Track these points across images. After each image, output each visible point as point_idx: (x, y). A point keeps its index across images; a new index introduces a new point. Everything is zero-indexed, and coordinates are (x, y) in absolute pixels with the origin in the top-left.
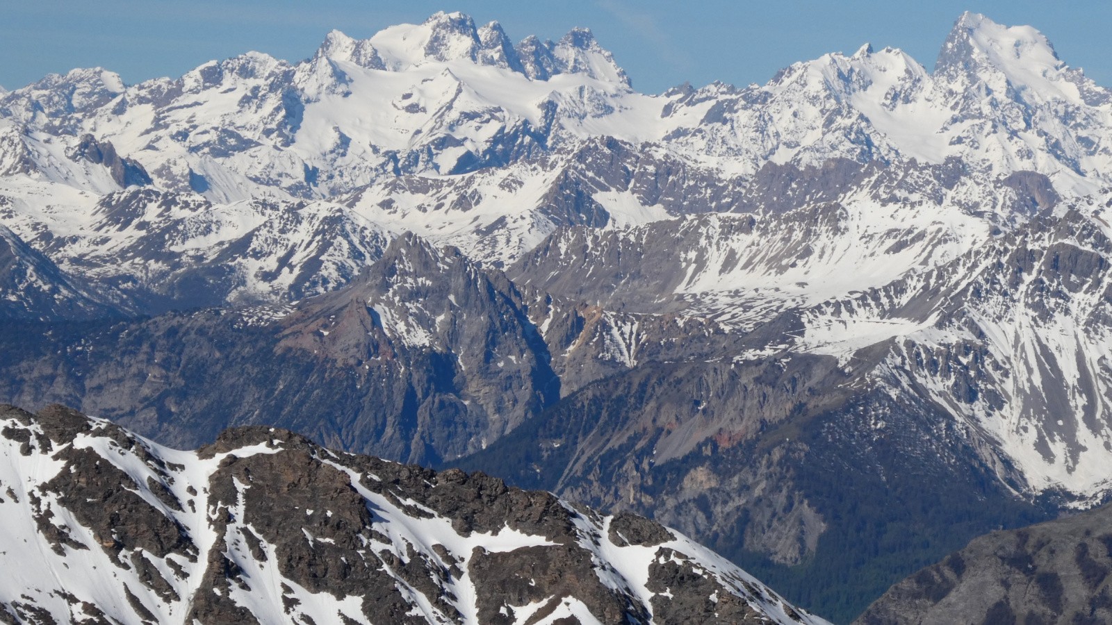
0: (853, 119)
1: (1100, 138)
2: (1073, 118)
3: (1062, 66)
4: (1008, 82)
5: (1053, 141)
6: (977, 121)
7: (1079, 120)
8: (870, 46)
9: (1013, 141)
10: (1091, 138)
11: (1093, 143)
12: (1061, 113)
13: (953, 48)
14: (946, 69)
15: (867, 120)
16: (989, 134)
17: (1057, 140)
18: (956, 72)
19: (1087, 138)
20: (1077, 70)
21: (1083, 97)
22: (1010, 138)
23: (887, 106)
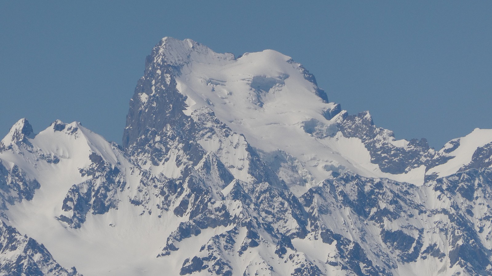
0: (19, 251)
1: (421, 231)
2: (374, 203)
3: (337, 111)
4: (250, 149)
5: (351, 246)
6: (222, 230)
7: (383, 205)
8: (26, 122)
9: (286, 256)
10: (406, 231)
11: (411, 240)
12: (353, 197)
13: (150, 102)
14: (147, 140)
15: (41, 249)
16: (244, 248)
17: (357, 245)
18: (165, 144)
19: (400, 233)
20: (361, 115)
21: (377, 159)
22: (281, 252)
23: (70, 221)
